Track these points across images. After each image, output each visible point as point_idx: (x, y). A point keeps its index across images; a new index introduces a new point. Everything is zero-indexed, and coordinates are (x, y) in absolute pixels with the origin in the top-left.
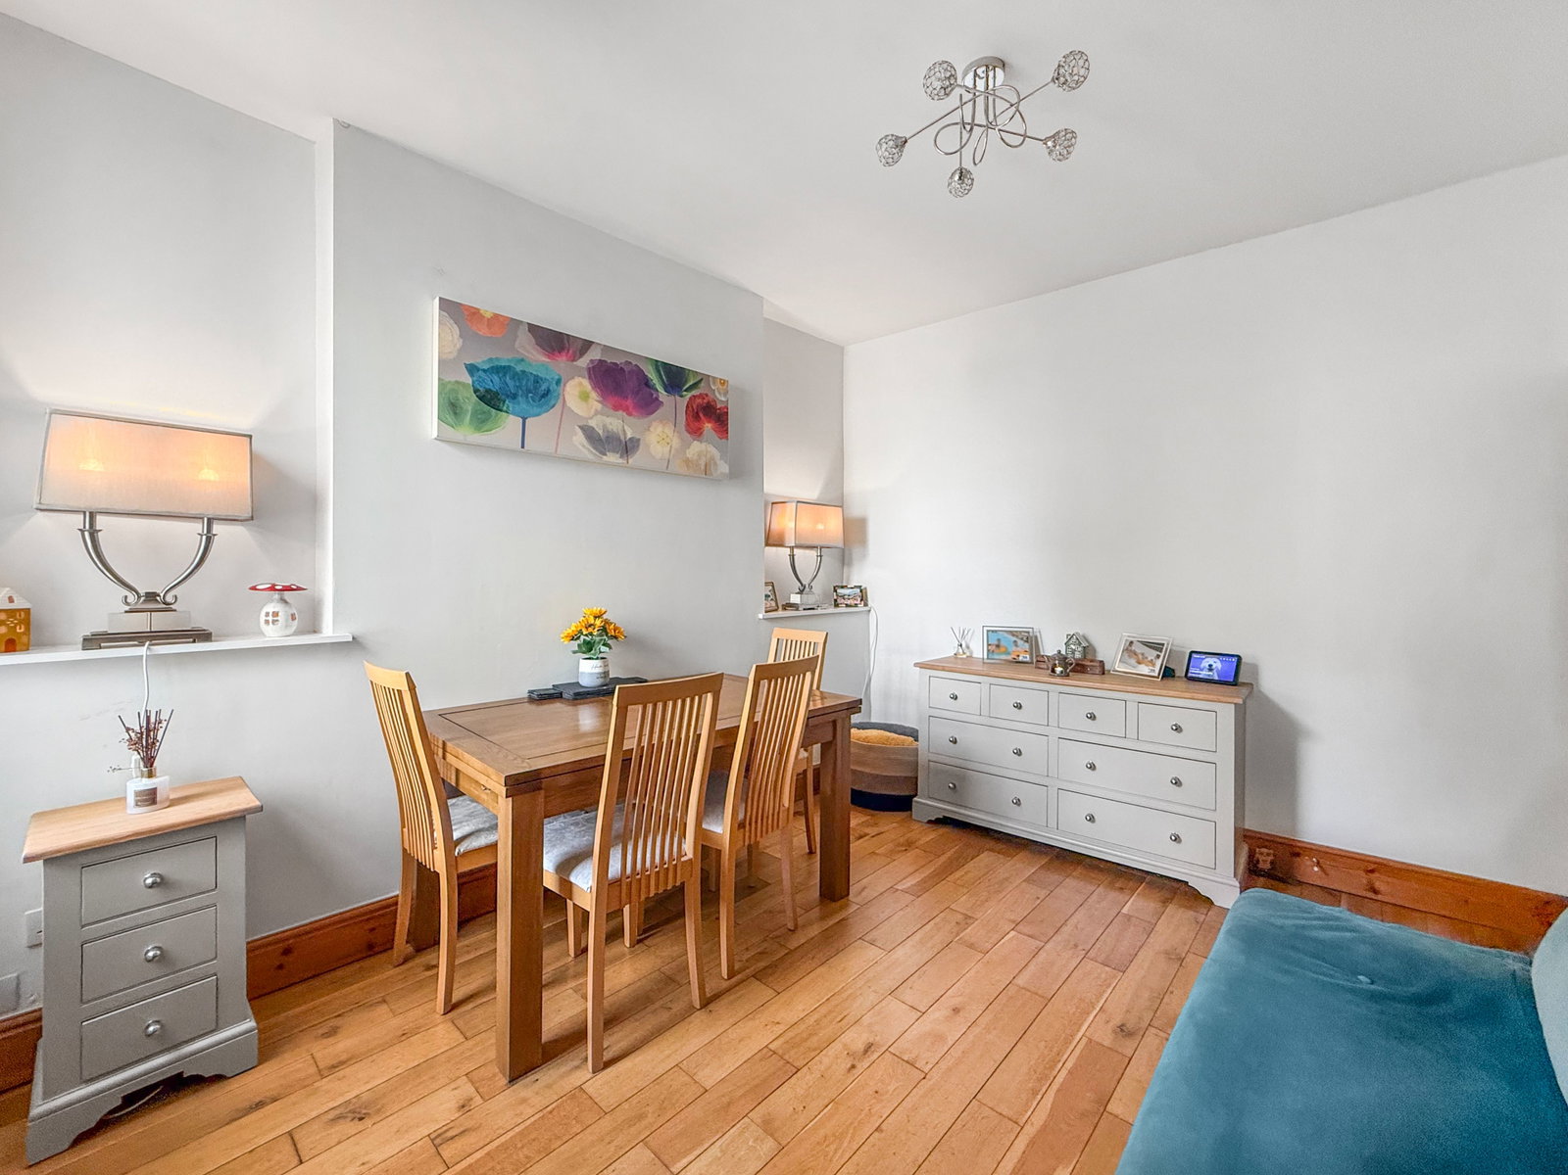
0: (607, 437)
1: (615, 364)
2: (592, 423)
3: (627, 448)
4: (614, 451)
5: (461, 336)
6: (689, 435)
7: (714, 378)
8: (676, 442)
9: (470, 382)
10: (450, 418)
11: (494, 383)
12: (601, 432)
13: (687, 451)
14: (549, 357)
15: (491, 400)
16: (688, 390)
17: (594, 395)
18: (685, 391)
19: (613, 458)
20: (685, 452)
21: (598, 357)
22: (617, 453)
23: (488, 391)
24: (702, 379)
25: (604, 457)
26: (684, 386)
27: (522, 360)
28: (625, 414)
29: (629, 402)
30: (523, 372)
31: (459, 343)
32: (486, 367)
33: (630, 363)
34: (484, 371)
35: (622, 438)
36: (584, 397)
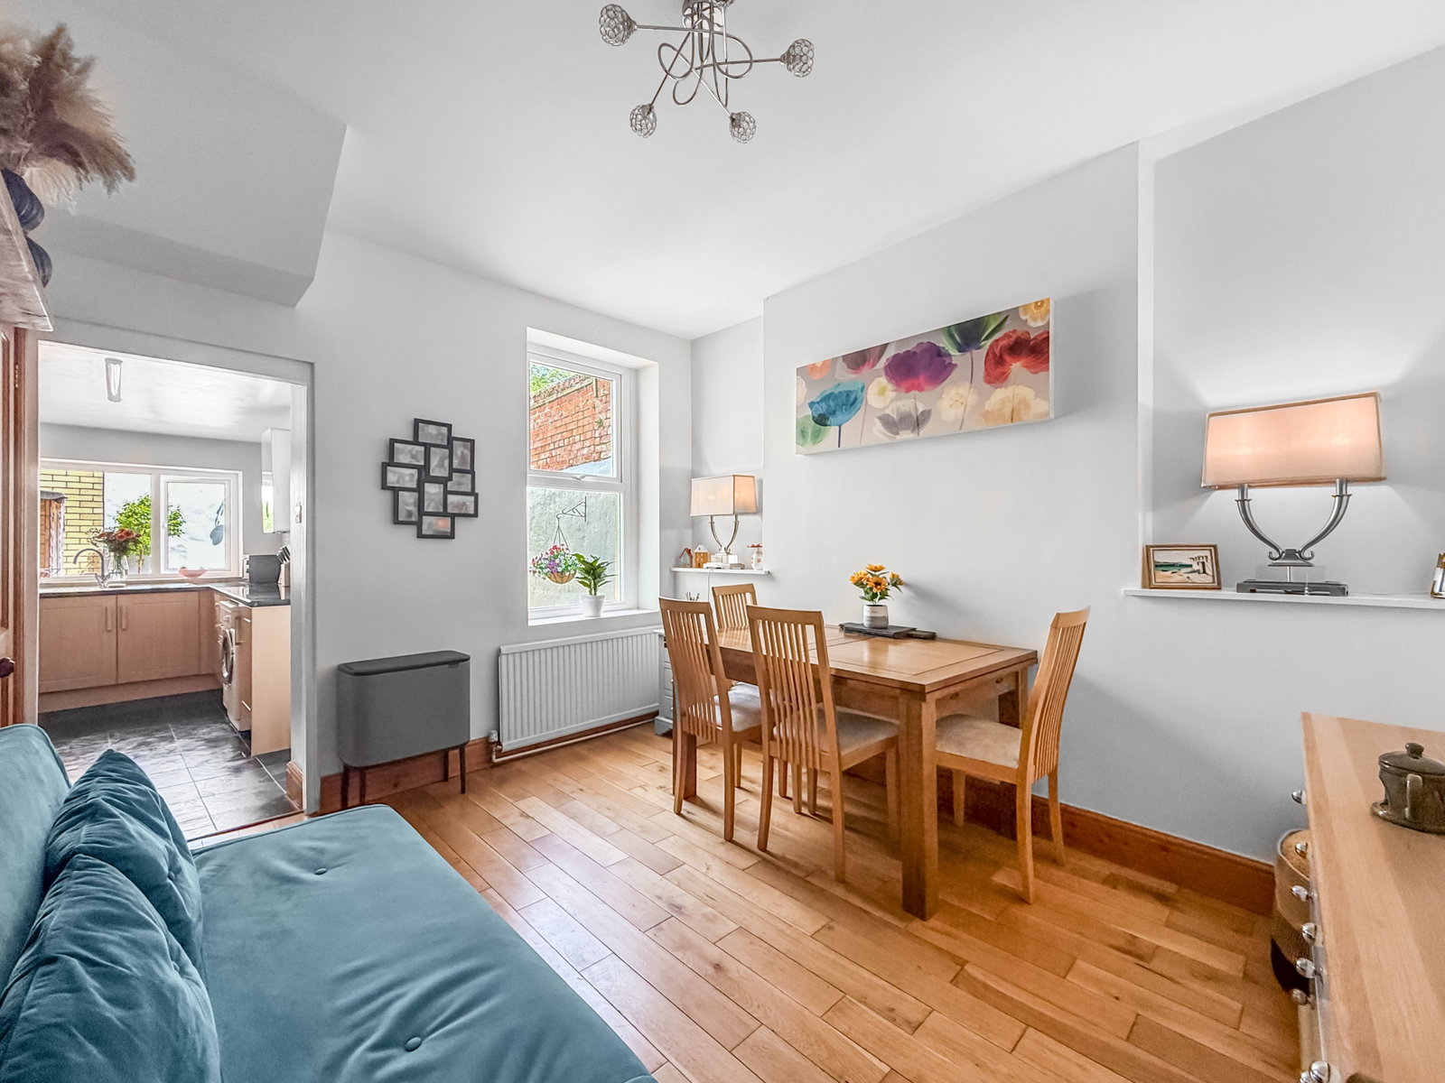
0: (901, 419)
1: (908, 351)
2: (888, 411)
3: (918, 422)
4: (906, 428)
5: (807, 386)
6: (988, 386)
7: (1026, 307)
8: (972, 398)
9: (810, 413)
10: (801, 441)
11: (822, 409)
12: (895, 416)
13: (986, 404)
14: (856, 373)
15: (821, 421)
16: (986, 339)
17: (890, 387)
18: (984, 340)
19: (906, 435)
20: (984, 404)
21: (893, 353)
22: (908, 429)
23: (820, 415)
24: (1007, 317)
25: (897, 436)
26: (981, 337)
27: (839, 384)
28: (917, 392)
29: (922, 379)
30: (840, 392)
31: (805, 391)
32: (818, 400)
33: (922, 343)
34: (818, 403)
35: (915, 415)
36: (882, 392)
